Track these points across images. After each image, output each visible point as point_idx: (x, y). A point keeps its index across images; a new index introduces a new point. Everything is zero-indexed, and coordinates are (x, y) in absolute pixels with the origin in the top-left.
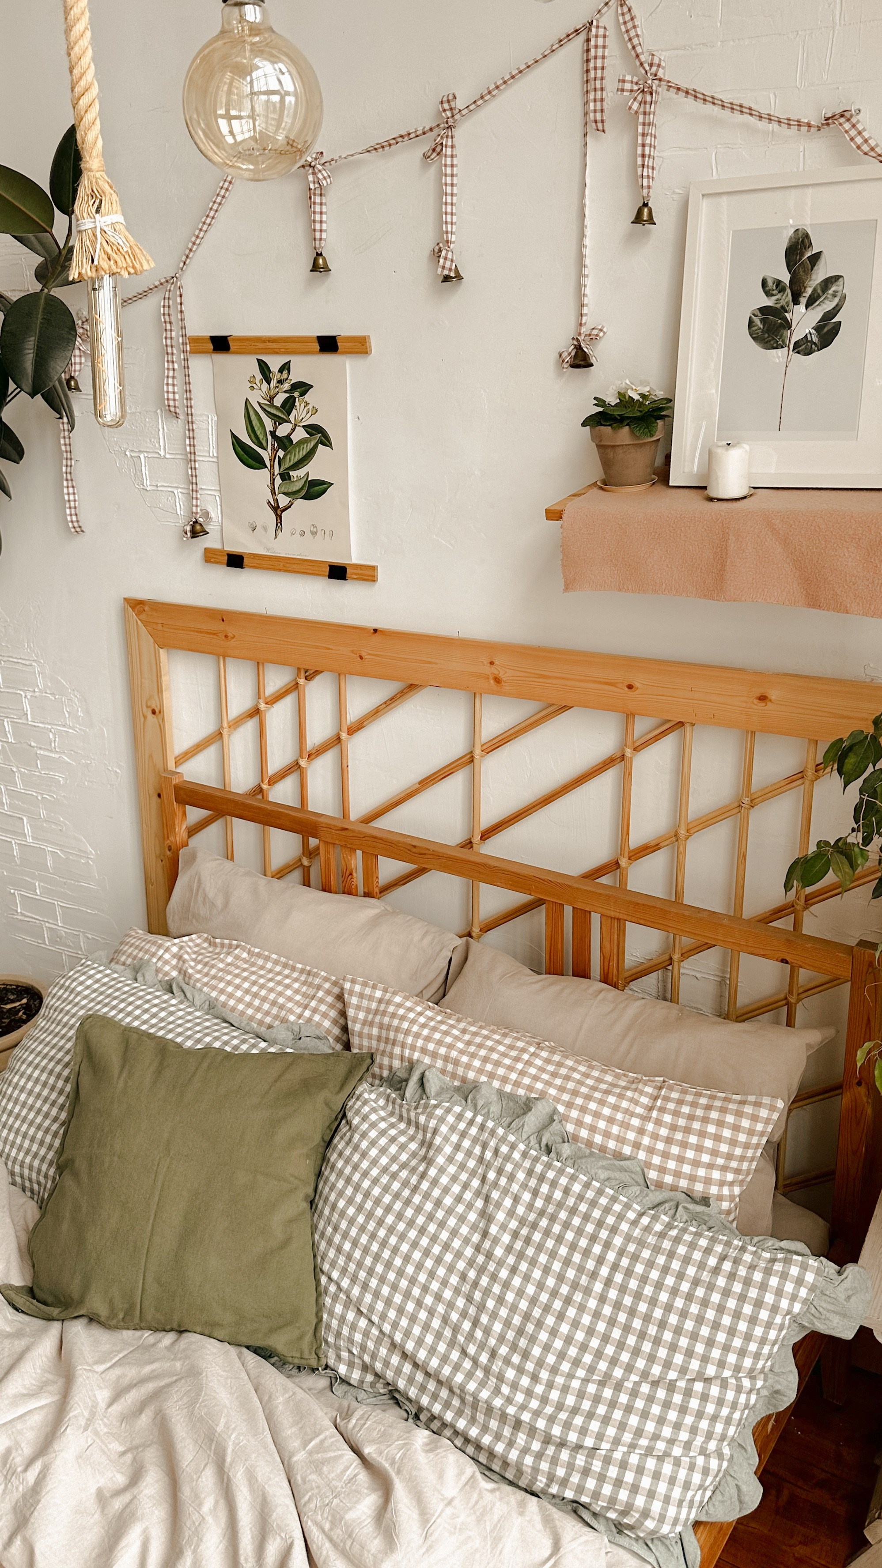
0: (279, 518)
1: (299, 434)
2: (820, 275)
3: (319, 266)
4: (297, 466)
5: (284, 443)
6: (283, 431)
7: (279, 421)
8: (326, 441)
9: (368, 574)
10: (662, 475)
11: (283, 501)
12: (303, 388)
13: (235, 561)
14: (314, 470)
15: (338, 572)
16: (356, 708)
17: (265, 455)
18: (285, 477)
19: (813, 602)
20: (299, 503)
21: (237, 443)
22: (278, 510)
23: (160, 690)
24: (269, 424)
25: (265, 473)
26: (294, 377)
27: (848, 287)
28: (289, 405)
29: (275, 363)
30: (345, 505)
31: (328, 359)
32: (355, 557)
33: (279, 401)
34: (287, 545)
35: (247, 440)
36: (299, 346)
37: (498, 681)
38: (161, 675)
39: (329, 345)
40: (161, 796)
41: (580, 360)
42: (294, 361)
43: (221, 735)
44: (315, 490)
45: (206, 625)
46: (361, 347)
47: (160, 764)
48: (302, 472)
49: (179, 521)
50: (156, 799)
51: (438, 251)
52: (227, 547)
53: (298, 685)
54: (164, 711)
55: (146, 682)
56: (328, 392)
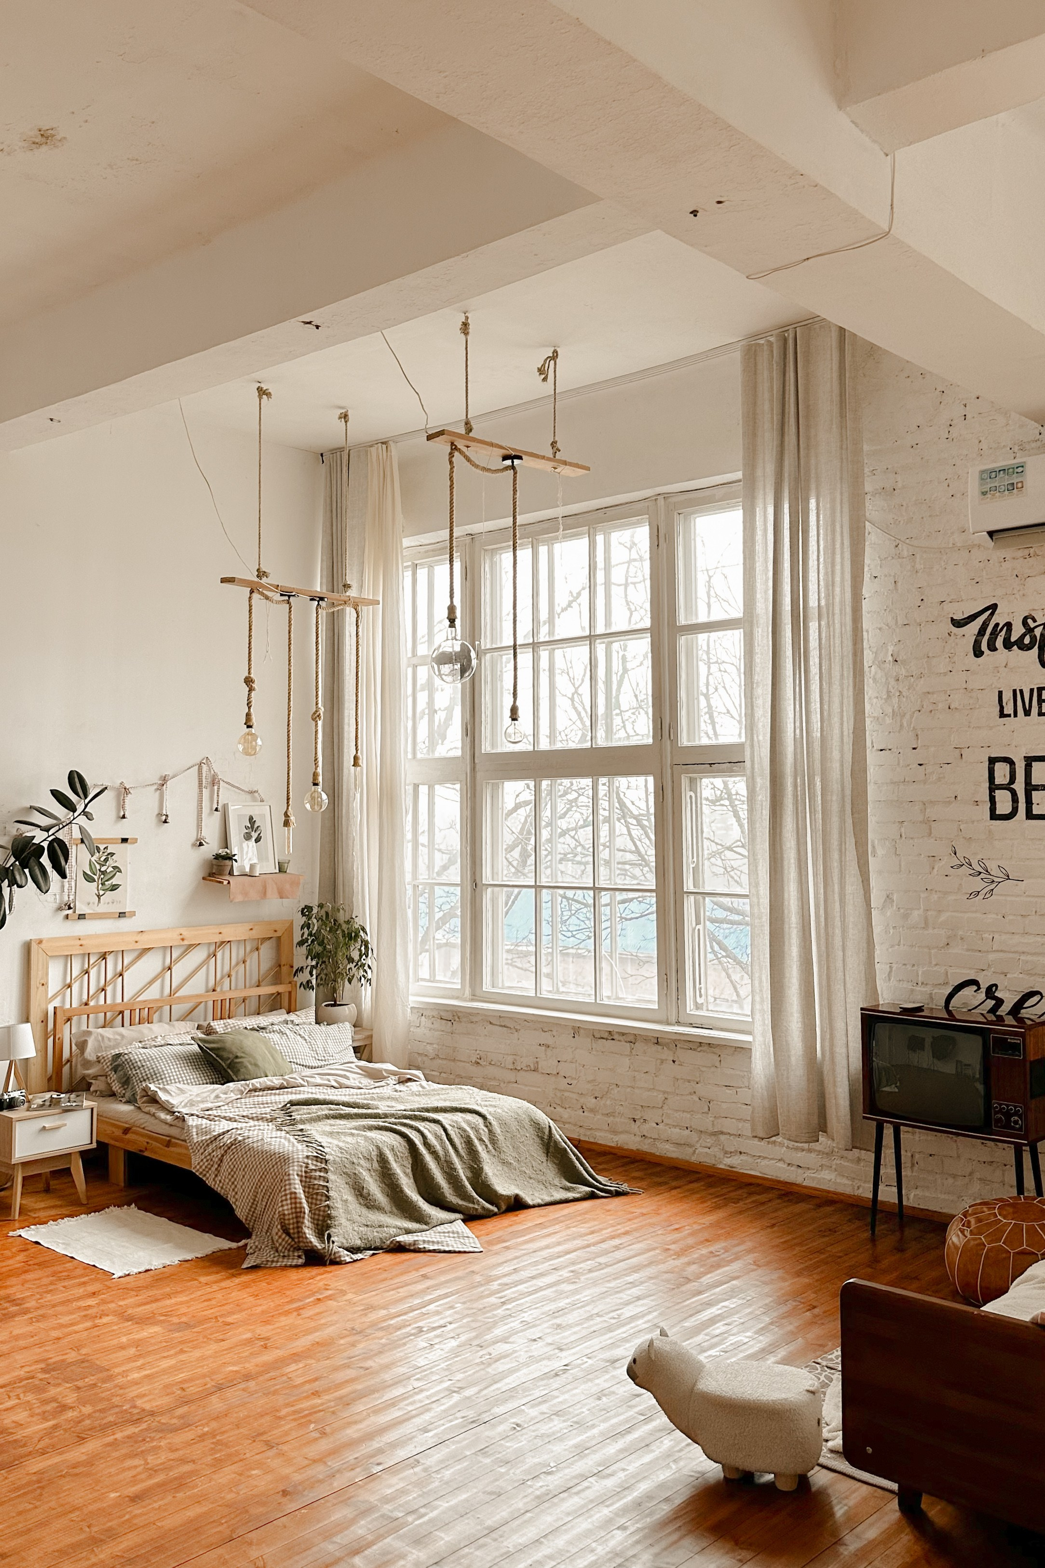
0: (99, 899)
1: (110, 869)
2: (256, 826)
3: (124, 817)
4: (108, 880)
5: (104, 873)
6: (103, 869)
7: (101, 865)
8: (120, 871)
9: (133, 914)
10: (232, 873)
11: (101, 892)
12: (112, 854)
13: (82, 917)
14: (114, 881)
15: (122, 915)
16: (127, 961)
17: (96, 878)
18: (103, 884)
19: (281, 897)
20: (108, 892)
21: (85, 873)
22: (99, 896)
23: (47, 974)
24: (98, 867)
25: (95, 883)
26: (109, 851)
27: (262, 828)
28: (106, 860)
29: (102, 847)
30: (126, 891)
31: (124, 845)
32: (127, 910)
33: (102, 859)
34: (102, 908)
35: (89, 873)
36: (112, 841)
37: (183, 940)
38: (47, 968)
39: (124, 840)
40: (45, 1021)
41: (201, 844)
42: (110, 847)
43: (70, 986)
44: (114, 888)
45: (72, 943)
46: (135, 841)
47: (44, 1007)
48: (109, 882)
49: (55, 906)
50: (40, 1024)
51: (160, 814)
52: (78, 912)
53: (105, 958)
54: (47, 983)
55: (40, 973)
56: (123, 856)
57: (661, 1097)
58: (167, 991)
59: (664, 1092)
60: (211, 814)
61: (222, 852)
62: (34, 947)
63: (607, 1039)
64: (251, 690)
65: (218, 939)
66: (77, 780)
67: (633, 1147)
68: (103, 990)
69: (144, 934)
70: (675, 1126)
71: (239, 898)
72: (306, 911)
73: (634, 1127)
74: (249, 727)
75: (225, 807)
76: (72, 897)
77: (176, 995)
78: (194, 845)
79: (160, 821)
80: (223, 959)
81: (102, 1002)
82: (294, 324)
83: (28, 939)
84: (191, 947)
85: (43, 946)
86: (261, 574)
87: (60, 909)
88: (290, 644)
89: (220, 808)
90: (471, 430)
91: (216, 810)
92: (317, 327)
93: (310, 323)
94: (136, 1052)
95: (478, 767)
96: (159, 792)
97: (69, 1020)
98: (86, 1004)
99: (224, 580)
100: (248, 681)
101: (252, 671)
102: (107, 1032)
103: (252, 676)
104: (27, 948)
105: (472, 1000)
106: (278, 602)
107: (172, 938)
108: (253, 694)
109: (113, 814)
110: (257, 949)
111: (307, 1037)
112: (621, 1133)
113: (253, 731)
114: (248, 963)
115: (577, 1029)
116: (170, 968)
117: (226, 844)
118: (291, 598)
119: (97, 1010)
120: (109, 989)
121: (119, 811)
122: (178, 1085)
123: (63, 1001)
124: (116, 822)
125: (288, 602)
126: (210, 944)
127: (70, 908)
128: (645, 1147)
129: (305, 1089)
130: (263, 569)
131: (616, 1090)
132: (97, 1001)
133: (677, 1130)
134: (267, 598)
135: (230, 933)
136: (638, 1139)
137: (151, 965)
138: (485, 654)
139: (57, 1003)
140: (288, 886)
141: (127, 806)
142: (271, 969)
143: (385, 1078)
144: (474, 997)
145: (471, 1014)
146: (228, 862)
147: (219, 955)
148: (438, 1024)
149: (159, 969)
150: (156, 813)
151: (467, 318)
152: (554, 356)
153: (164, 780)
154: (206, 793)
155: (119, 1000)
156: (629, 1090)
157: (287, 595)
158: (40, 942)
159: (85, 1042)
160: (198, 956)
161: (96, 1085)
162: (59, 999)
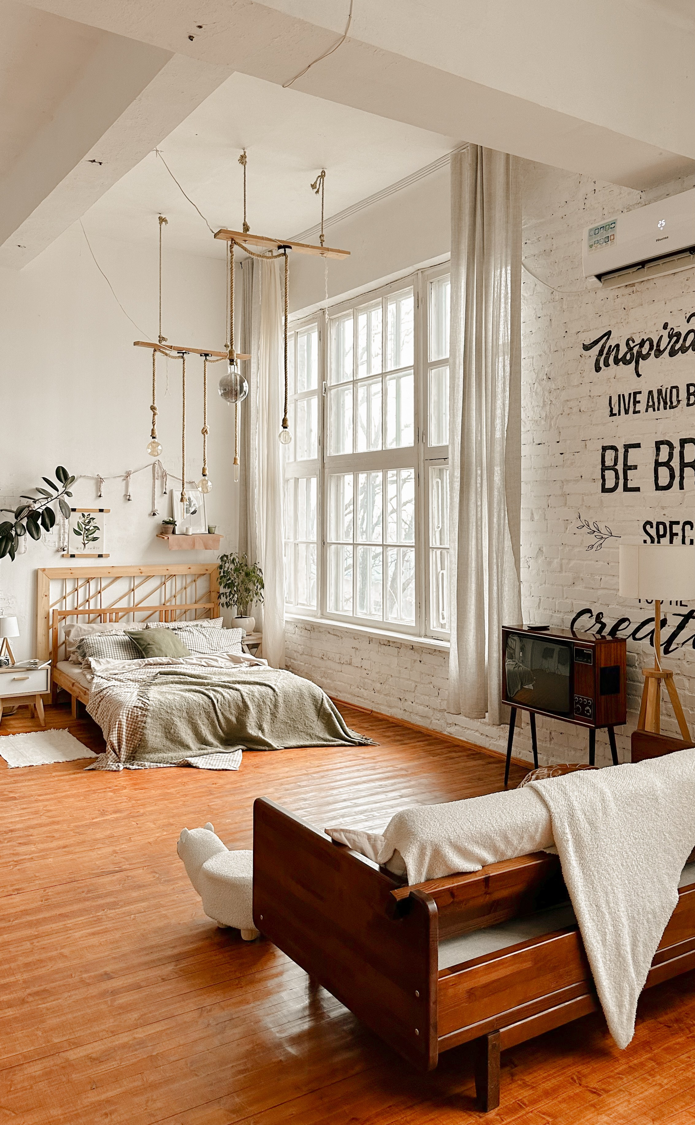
0: (85, 546)
1: (92, 528)
3: (100, 496)
4: (90, 534)
5: (88, 530)
6: (87, 527)
7: (86, 525)
8: (99, 529)
9: (108, 556)
10: (174, 532)
11: (86, 542)
12: (93, 519)
13: (73, 556)
14: (95, 535)
15: (100, 556)
16: (104, 585)
17: (82, 533)
18: (87, 537)
19: (206, 549)
20: (91, 542)
21: (74, 530)
22: (84, 544)
23: (49, 589)
24: (84, 526)
25: (82, 536)
26: (91, 517)
27: (196, 505)
28: (89, 522)
29: (86, 514)
30: (103, 541)
31: (100, 513)
32: (104, 553)
33: (86, 521)
34: (86, 551)
35: (77, 529)
36: (93, 511)
37: (141, 573)
38: (49, 586)
39: (101, 511)
40: (47, 617)
41: (154, 514)
42: (91, 514)
43: (65, 598)
44: (95, 539)
45: (65, 571)
46: (108, 511)
47: (47, 609)
48: (92, 536)
49: (55, 549)
50: (44, 619)
51: (126, 495)
52: (70, 553)
53: (88, 582)
54: (49, 595)
55: (44, 589)
56: (99, 520)
57: (413, 685)
58: (132, 605)
59: (416, 682)
60: (161, 496)
61: (167, 519)
62: (40, 573)
63: (386, 645)
64: (154, 415)
65: (166, 573)
66: (61, 472)
67: (399, 717)
68: (88, 601)
69: (114, 569)
70: (421, 705)
71: (175, 548)
72: (224, 558)
73: (400, 704)
74: (154, 438)
75: (171, 492)
76: (66, 544)
77: (139, 606)
78: (150, 515)
79: (126, 499)
80: (172, 586)
81: (87, 608)
82: (84, 163)
83: (37, 568)
84: (148, 577)
85: (46, 572)
86: (161, 339)
87: (58, 551)
88: (184, 385)
89: (167, 492)
90: (248, 230)
91: (165, 493)
92: (100, 163)
93: (94, 161)
94: (92, 639)
95: (326, 465)
96: (125, 481)
97: (64, 618)
98: (76, 609)
99: (135, 344)
100: (153, 408)
101: (155, 402)
102: (85, 627)
103: (155, 405)
104: (36, 574)
105: (321, 618)
106: (175, 357)
107: (135, 572)
108: (156, 417)
109: (94, 495)
110: (195, 581)
111: (207, 636)
112: (394, 707)
113: (156, 440)
114: (188, 590)
115: (371, 639)
116: (133, 590)
117: (172, 513)
118: (185, 355)
119: (83, 612)
120: (92, 601)
121: (97, 493)
122: (108, 659)
123: (61, 607)
124: (96, 499)
125: (182, 357)
126: (162, 576)
127: (64, 550)
128: (406, 717)
129: (183, 666)
130: (163, 335)
131: (391, 679)
132: (85, 607)
133: (422, 707)
134: (166, 355)
135: (173, 571)
136: (402, 712)
137: (121, 587)
138: (330, 390)
139: (57, 607)
140: (210, 542)
141: (102, 489)
142: (206, 593)
143: (242, 662)
144: (323, 616)
145: (319, 627)
146: (172, 526)
147: (168, 584)
148: (304, 632)
149: (126, 589)
150: (124, 494)
151: (245, 153)
152: (323, 175)
153: (128, 475)
154: (158, 483)
155: (99, 608)
156: (397, 679)
157: (182, 352)
158: (44, 570)
159: (70, 631)
160: (154, 583)
161: (73, 657)
162: (58, 604)
